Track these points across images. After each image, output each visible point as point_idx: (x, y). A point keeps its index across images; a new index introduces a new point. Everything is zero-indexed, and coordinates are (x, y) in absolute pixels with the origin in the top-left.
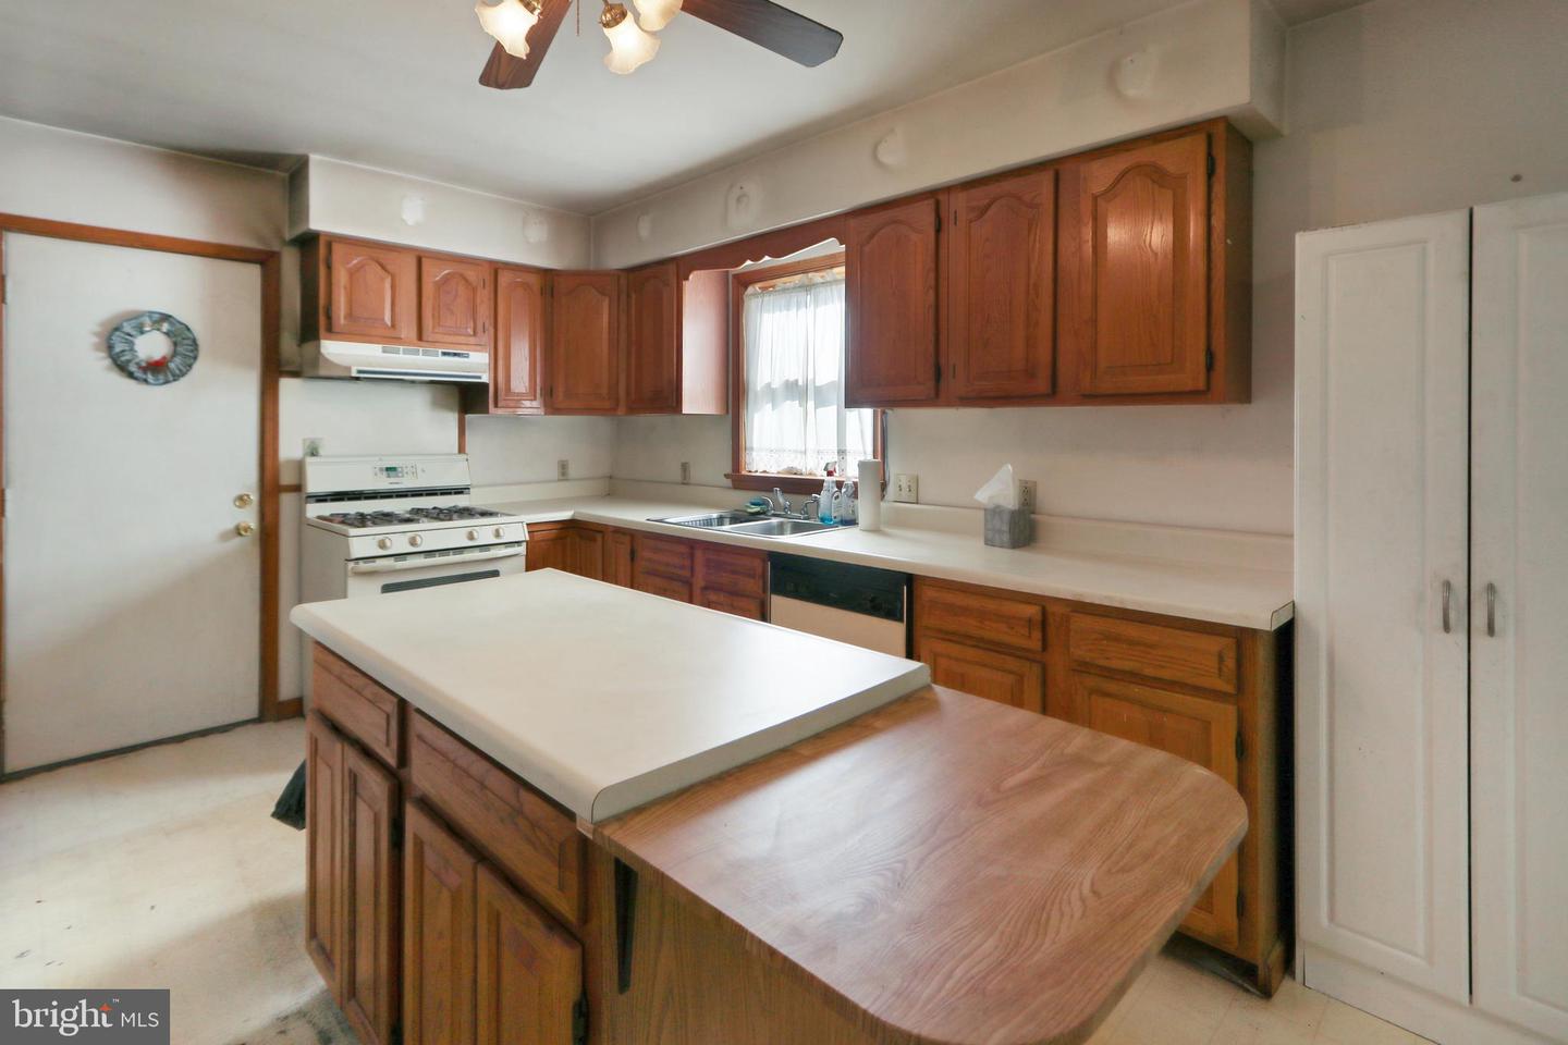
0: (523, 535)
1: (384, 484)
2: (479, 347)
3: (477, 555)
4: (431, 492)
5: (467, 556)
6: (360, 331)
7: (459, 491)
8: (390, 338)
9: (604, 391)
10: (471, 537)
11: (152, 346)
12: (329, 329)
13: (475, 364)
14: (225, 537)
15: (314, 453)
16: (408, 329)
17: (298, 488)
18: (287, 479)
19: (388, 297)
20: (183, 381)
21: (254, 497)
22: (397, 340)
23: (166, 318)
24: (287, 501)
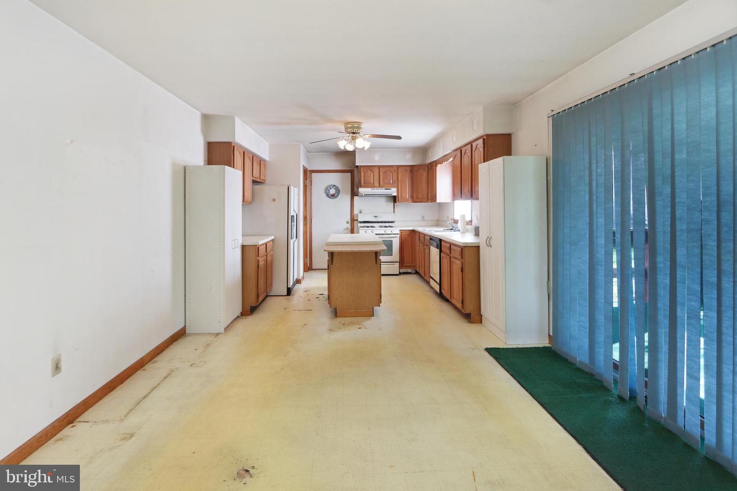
0: (398, 232)
1: (374, 220)
2: (394, 187)
3: (387, 236)
4: (385, 222)
5: (384, 236)
6: (367, 185)
7: (392, 222)
8: (373, 186)
9: (425, 197)
10: (385, 232)
11: (332, 191)
12: (360, 186)
13: (393, 192)
14: (345, 230)
15: (361, 213)
16: (377, 184)
17: (357, 220)
18: (355, 218)
19: (372, 177)
20: (338, 198)
21: (350, 222)
22: (375, 187)
23: (334, 186)
24: (355, 222)
